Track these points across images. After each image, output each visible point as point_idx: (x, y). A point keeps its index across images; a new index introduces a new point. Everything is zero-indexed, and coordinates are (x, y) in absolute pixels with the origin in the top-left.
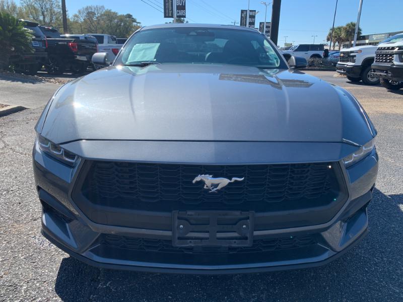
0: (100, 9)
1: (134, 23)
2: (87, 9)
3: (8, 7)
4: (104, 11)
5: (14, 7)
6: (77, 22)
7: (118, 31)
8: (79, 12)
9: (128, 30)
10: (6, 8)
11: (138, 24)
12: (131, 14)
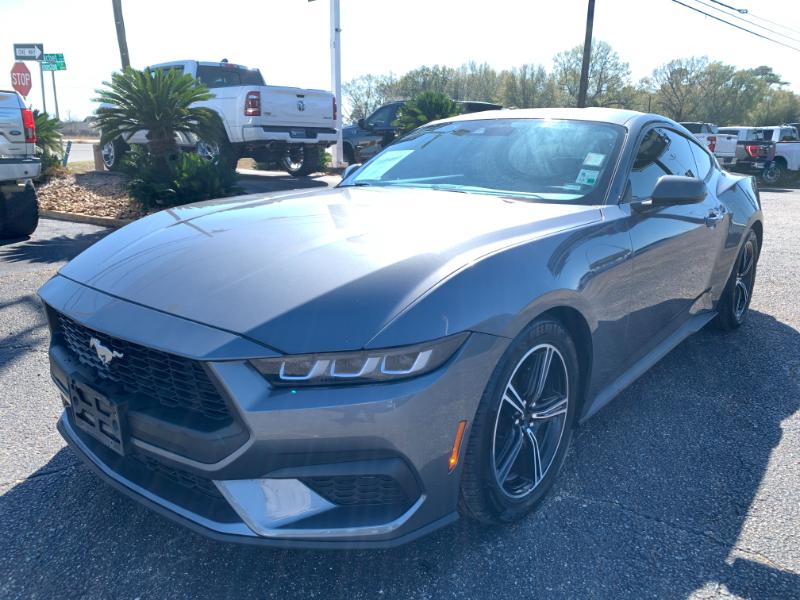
0: (698, 61)
1: (774, 87)
2: (671, 65)
3: (532, 75)
4: (707, 65)
5: (542, 74)
6: (643, 92)
7: (729, 103)
8: (655, 73)
9: (754, 99)
10: (528, 76)
11: (784, 87)
12: (769, 67)
